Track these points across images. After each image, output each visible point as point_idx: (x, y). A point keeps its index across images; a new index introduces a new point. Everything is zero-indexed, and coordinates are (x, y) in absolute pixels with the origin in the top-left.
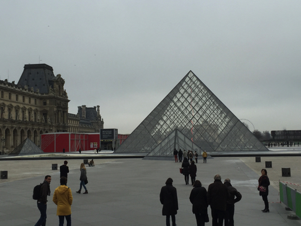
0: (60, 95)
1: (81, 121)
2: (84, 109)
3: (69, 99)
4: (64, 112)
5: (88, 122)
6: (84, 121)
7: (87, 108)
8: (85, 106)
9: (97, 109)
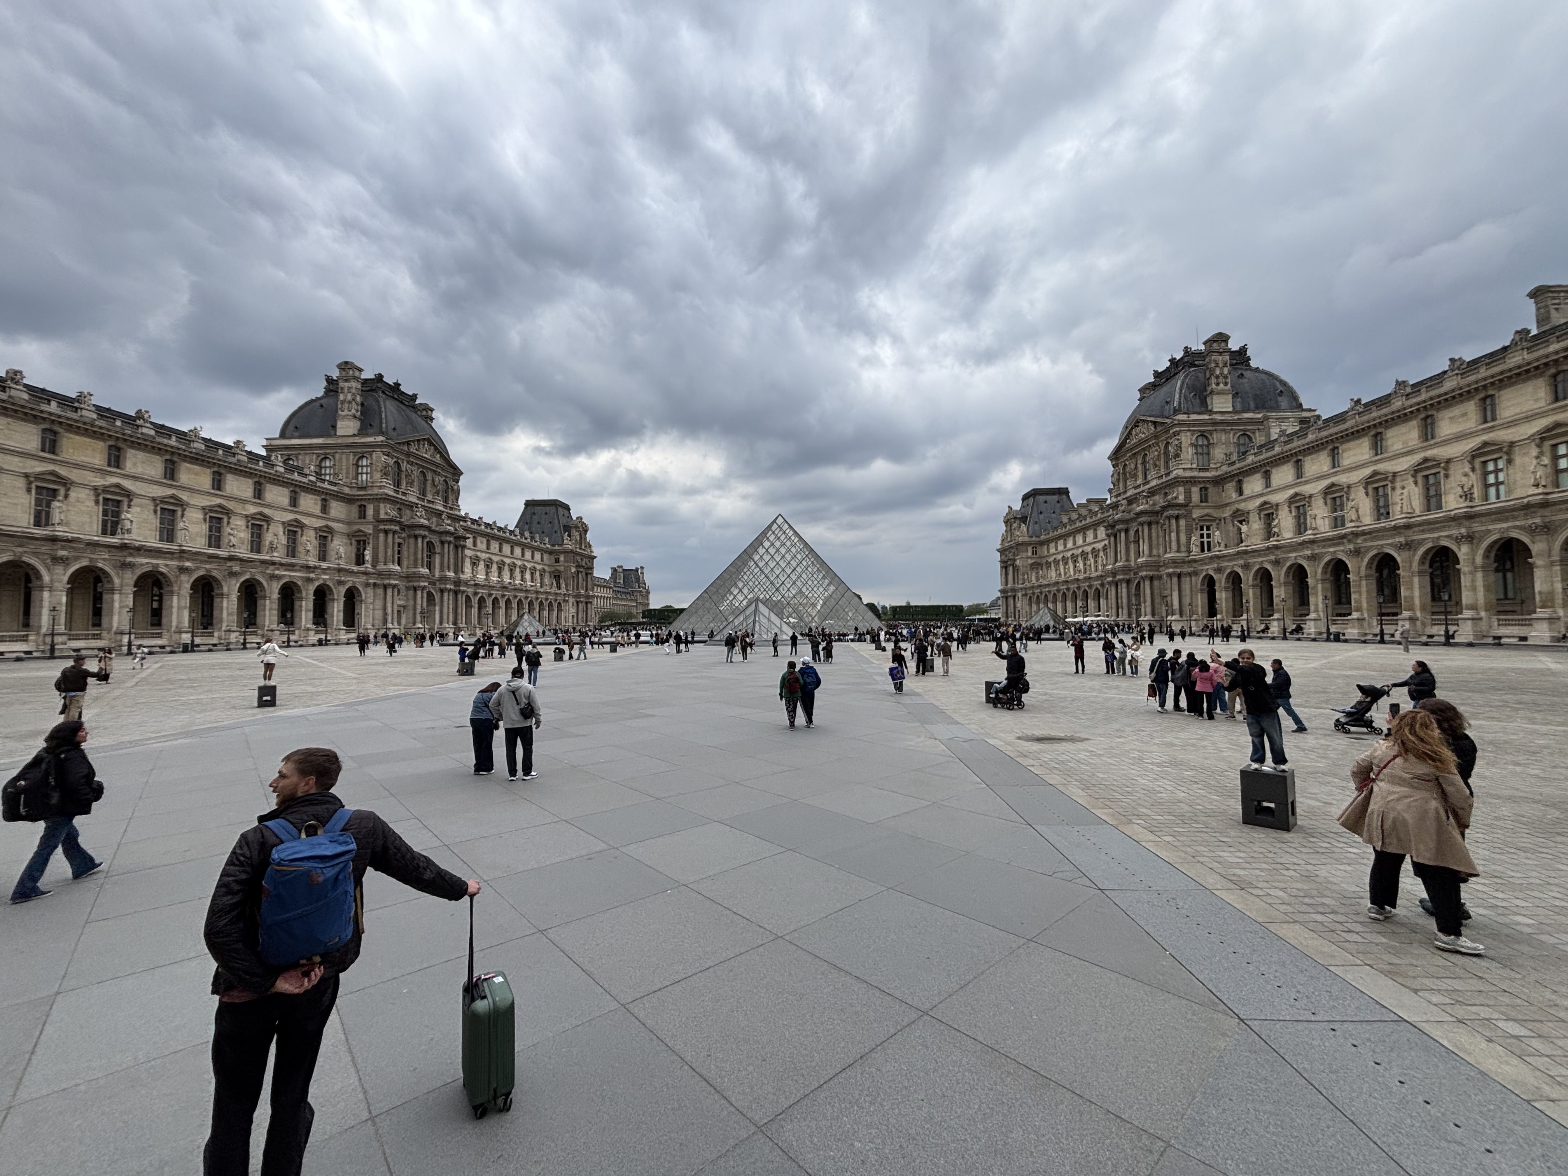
0: (580, 549)
1: (615, 588)
2: (620, 570)
3: (594, 554)
4: (587, 574)
5: (626, 590)
6: (619, 589)
7: (624, 570)
8: (622, 567)
9: (639, 571)
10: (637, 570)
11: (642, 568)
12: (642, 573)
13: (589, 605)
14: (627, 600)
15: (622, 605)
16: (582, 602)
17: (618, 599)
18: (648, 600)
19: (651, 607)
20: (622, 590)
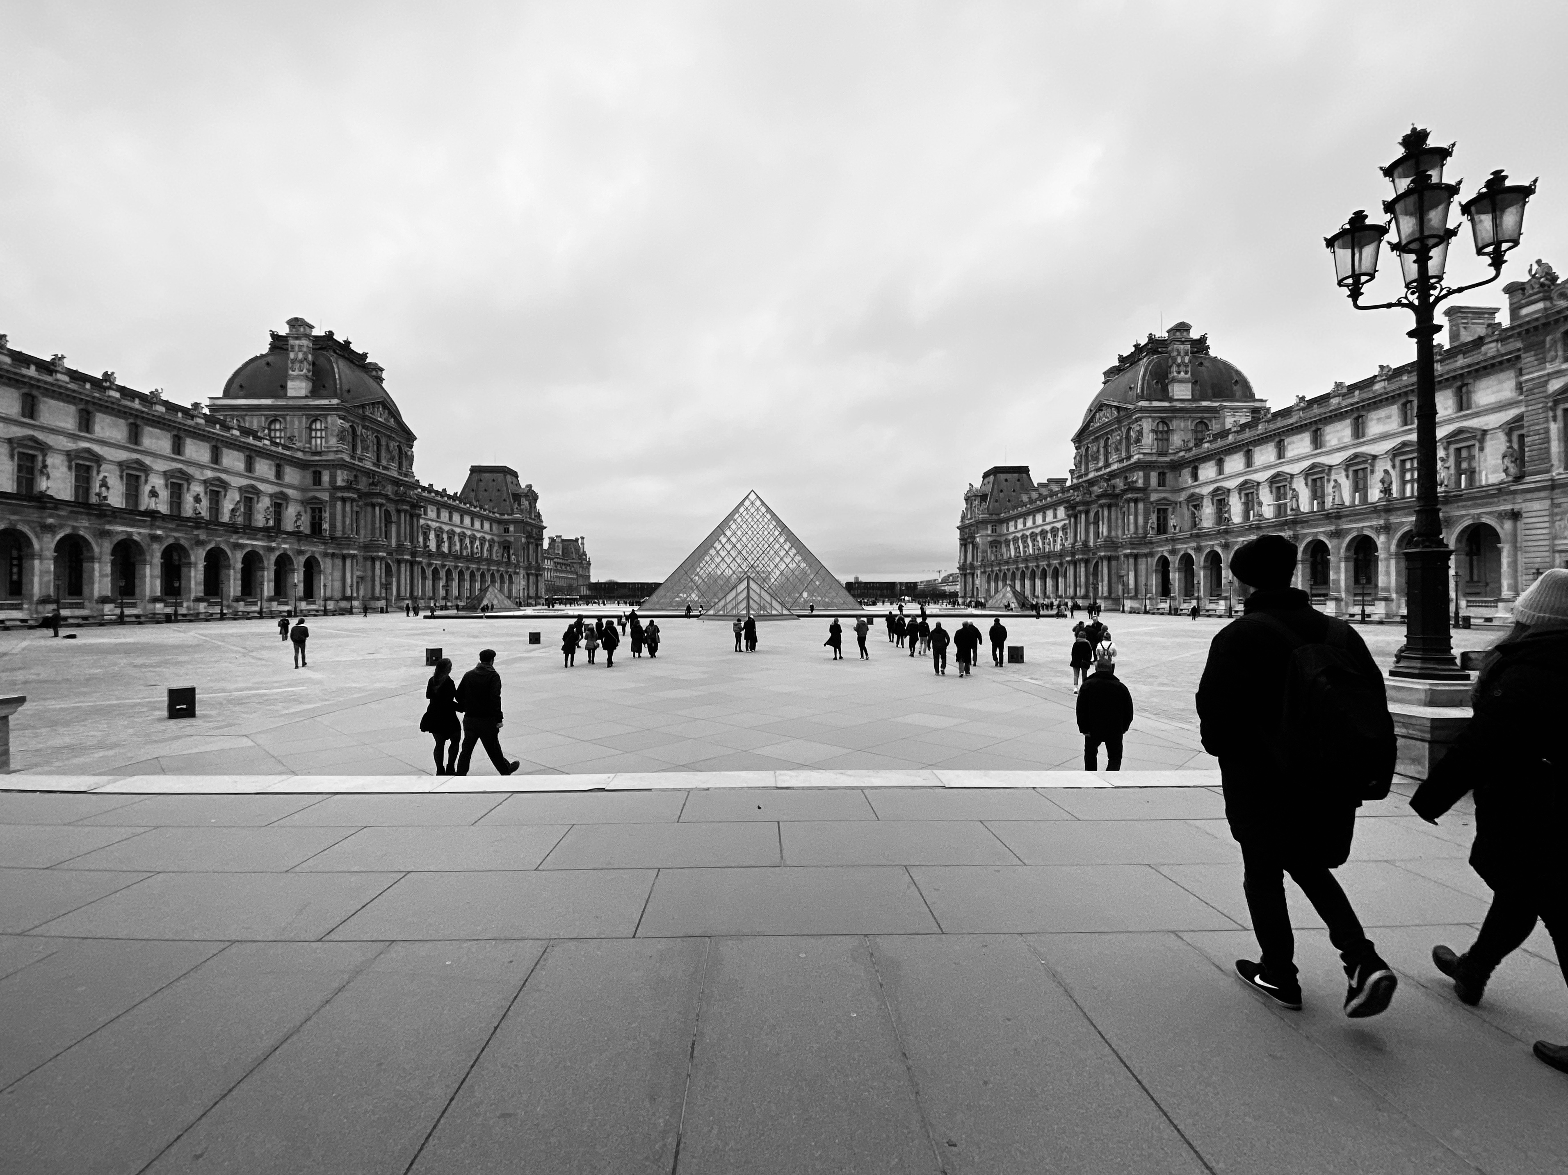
0: (531, 518)
1: (556, 560)
2: (559, 540)
3: (544, 524)
4: (537, 545)
5: (566, 562)
6: (559, 561)
7: (563, 540)
8: (560, 537)
9: (580, 542)
10: (577, 540)
11: (583, 538)
12: (583, 544)
13: (539, 578)
14: (567, 572)
15: (563, 578)
16: (532, 574)
17: (556, 570)
18: (589, 572)
19: (593, 580)
20: (561, 561)
